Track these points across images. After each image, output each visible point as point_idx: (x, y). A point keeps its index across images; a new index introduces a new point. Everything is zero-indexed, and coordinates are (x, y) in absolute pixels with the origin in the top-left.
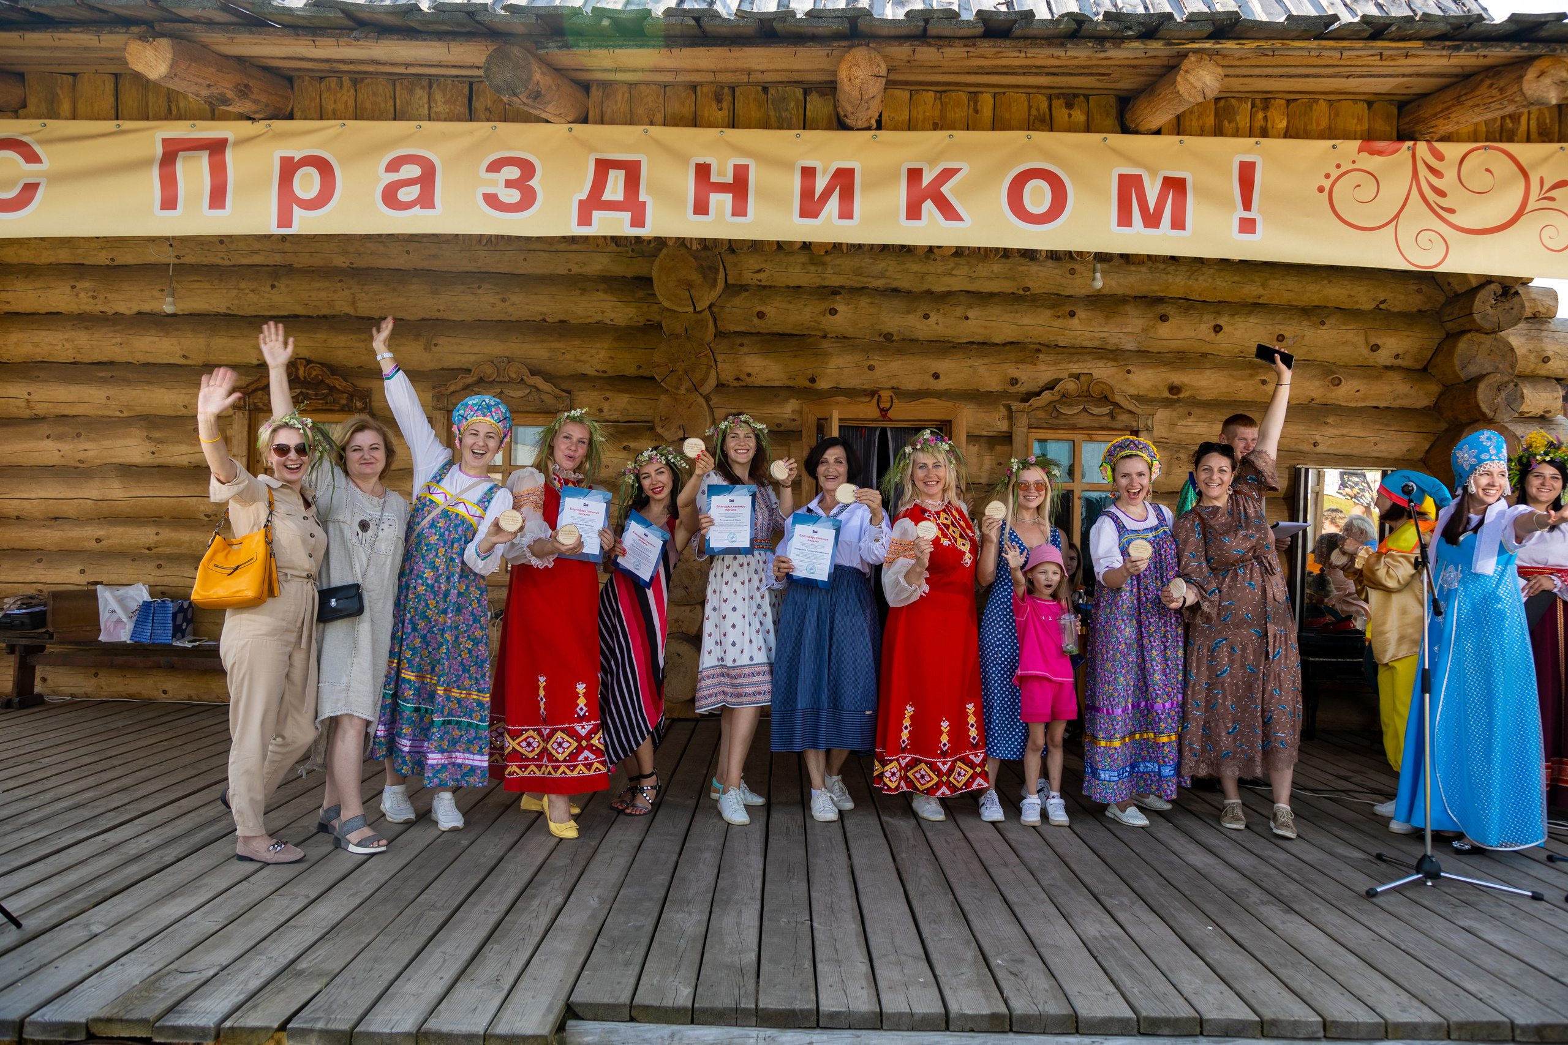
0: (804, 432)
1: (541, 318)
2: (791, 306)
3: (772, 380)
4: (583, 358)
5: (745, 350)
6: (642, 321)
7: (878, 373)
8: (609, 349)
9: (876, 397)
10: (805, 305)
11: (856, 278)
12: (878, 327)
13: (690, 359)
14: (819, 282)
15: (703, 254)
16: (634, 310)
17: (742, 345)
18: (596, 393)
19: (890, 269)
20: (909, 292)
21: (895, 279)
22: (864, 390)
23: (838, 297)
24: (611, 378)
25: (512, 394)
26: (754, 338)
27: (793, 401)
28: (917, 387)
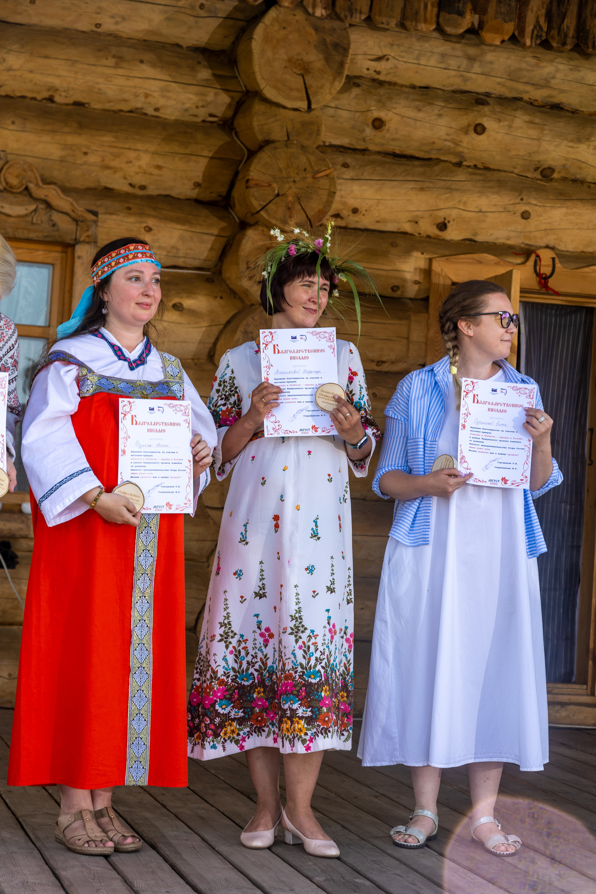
0: (432, 300)
1: (46, 95)
2: (420, 115)
3: (384, 221)
4: (114, 164)
5: (349, 173)
6: (202, 114)
7: (533, 223)
8: (154, 153)
9: (533, 258)
10: (440, 116)
11: (510, 84)
12: (537, 158)
13: (304, 178)
14: (458, 84)
15: (328, 24)
16: (195, 98)
17: (346, 165)
18: (132, 219)
19: (559, 75)
20: (574, 112)
21: (562, 91)
22: (510, 247)
23: (486, 109)
24: (150, 198)
25: (8, 209)
26: (358, 156)
27: (416, 254)
28: (581, 248)
